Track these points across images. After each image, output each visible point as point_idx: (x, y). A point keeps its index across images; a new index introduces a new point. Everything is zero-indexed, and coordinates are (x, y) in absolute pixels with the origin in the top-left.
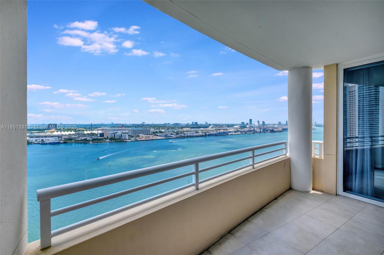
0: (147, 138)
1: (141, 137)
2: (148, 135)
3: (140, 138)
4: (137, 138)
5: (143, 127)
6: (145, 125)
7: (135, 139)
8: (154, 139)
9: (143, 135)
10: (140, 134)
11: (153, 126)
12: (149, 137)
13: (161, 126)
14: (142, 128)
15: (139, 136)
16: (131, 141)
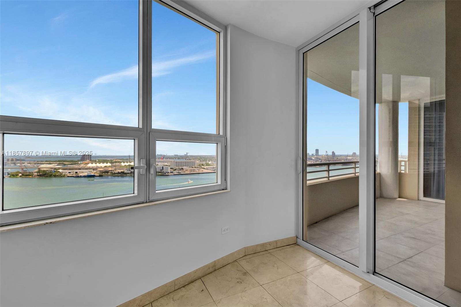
0: (192, 171)
1: (185, 170)
2: (193, 167)
3: (183, 171)
4: (180, 171)
5: (186, 158)
6: (189, 156)
7: (179, 173)
8: (200, 172)
9: (187, 168)
10: (184, 167)
11: (199, 157)
12: (194, 170)
13: (208, 158)
14: (186, 160)
15: (182, 169)
16: (174, 175)
